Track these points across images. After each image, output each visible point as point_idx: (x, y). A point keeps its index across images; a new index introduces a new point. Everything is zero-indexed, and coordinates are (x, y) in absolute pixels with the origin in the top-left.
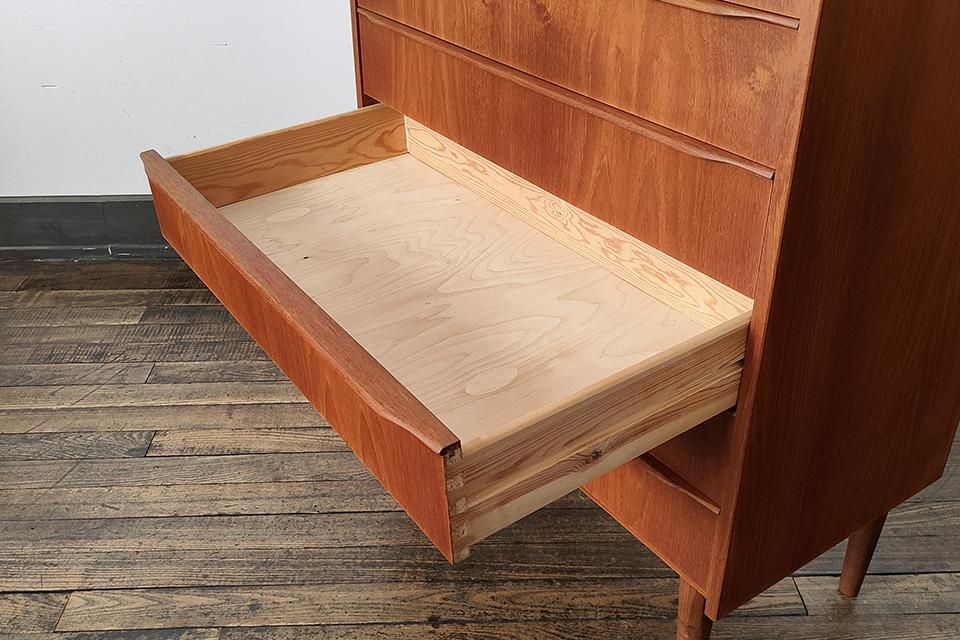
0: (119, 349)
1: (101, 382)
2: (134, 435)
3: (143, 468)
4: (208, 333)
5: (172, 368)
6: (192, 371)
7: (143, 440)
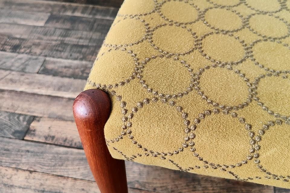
0: (28, 44)
1: (13, 68)
2: (21, 118)
3: (19, 151)
4: (81, 38)
5: (54, 63)
6: (65, 67)
7: (25, 123)
